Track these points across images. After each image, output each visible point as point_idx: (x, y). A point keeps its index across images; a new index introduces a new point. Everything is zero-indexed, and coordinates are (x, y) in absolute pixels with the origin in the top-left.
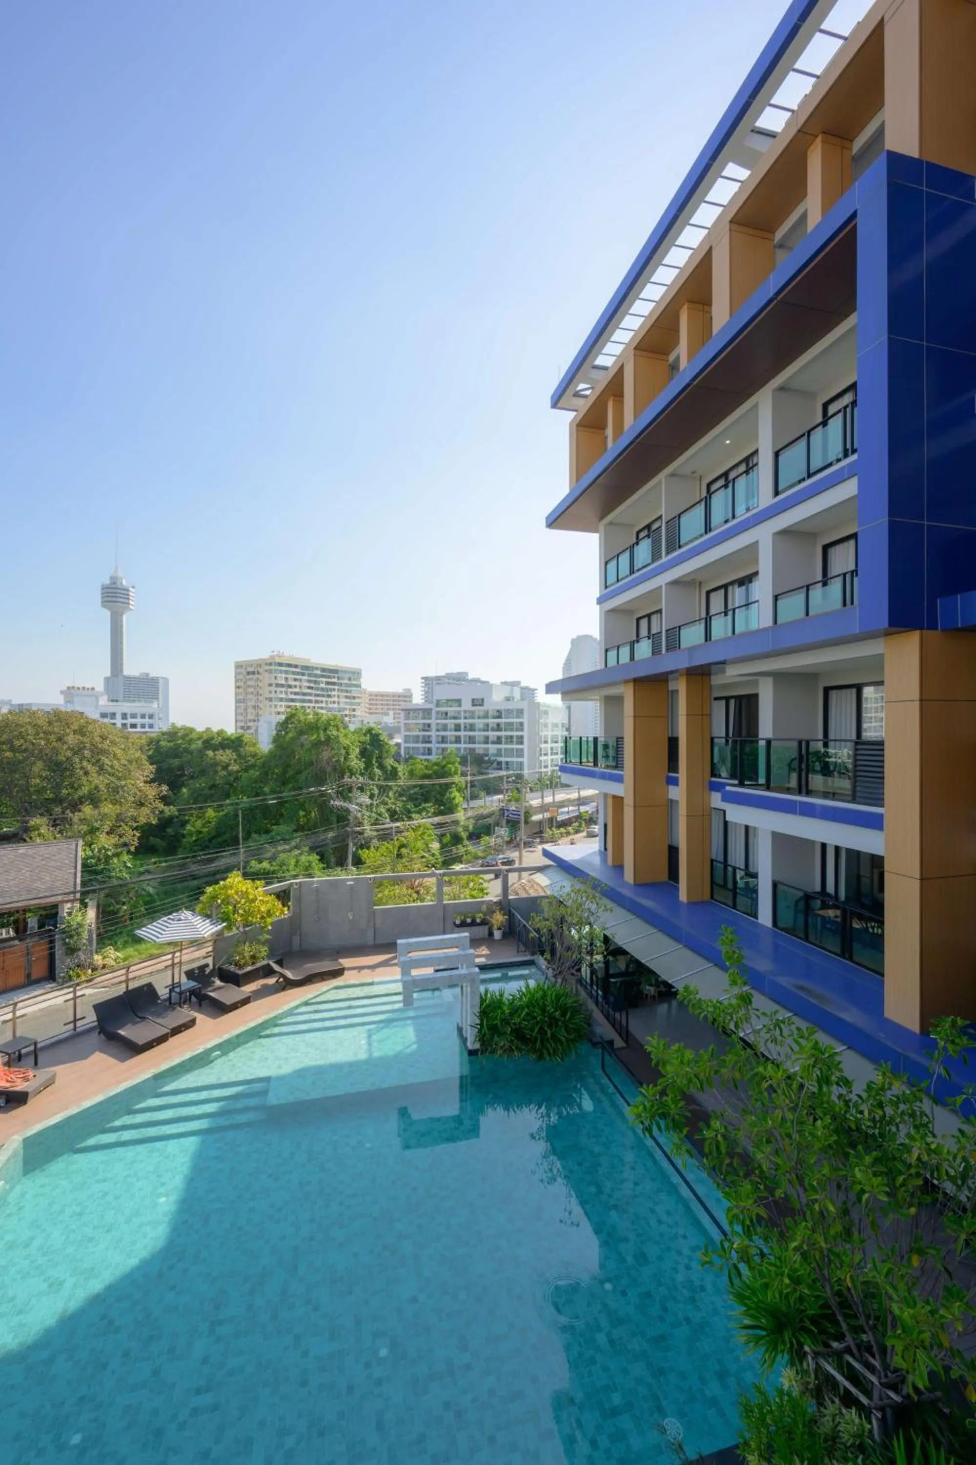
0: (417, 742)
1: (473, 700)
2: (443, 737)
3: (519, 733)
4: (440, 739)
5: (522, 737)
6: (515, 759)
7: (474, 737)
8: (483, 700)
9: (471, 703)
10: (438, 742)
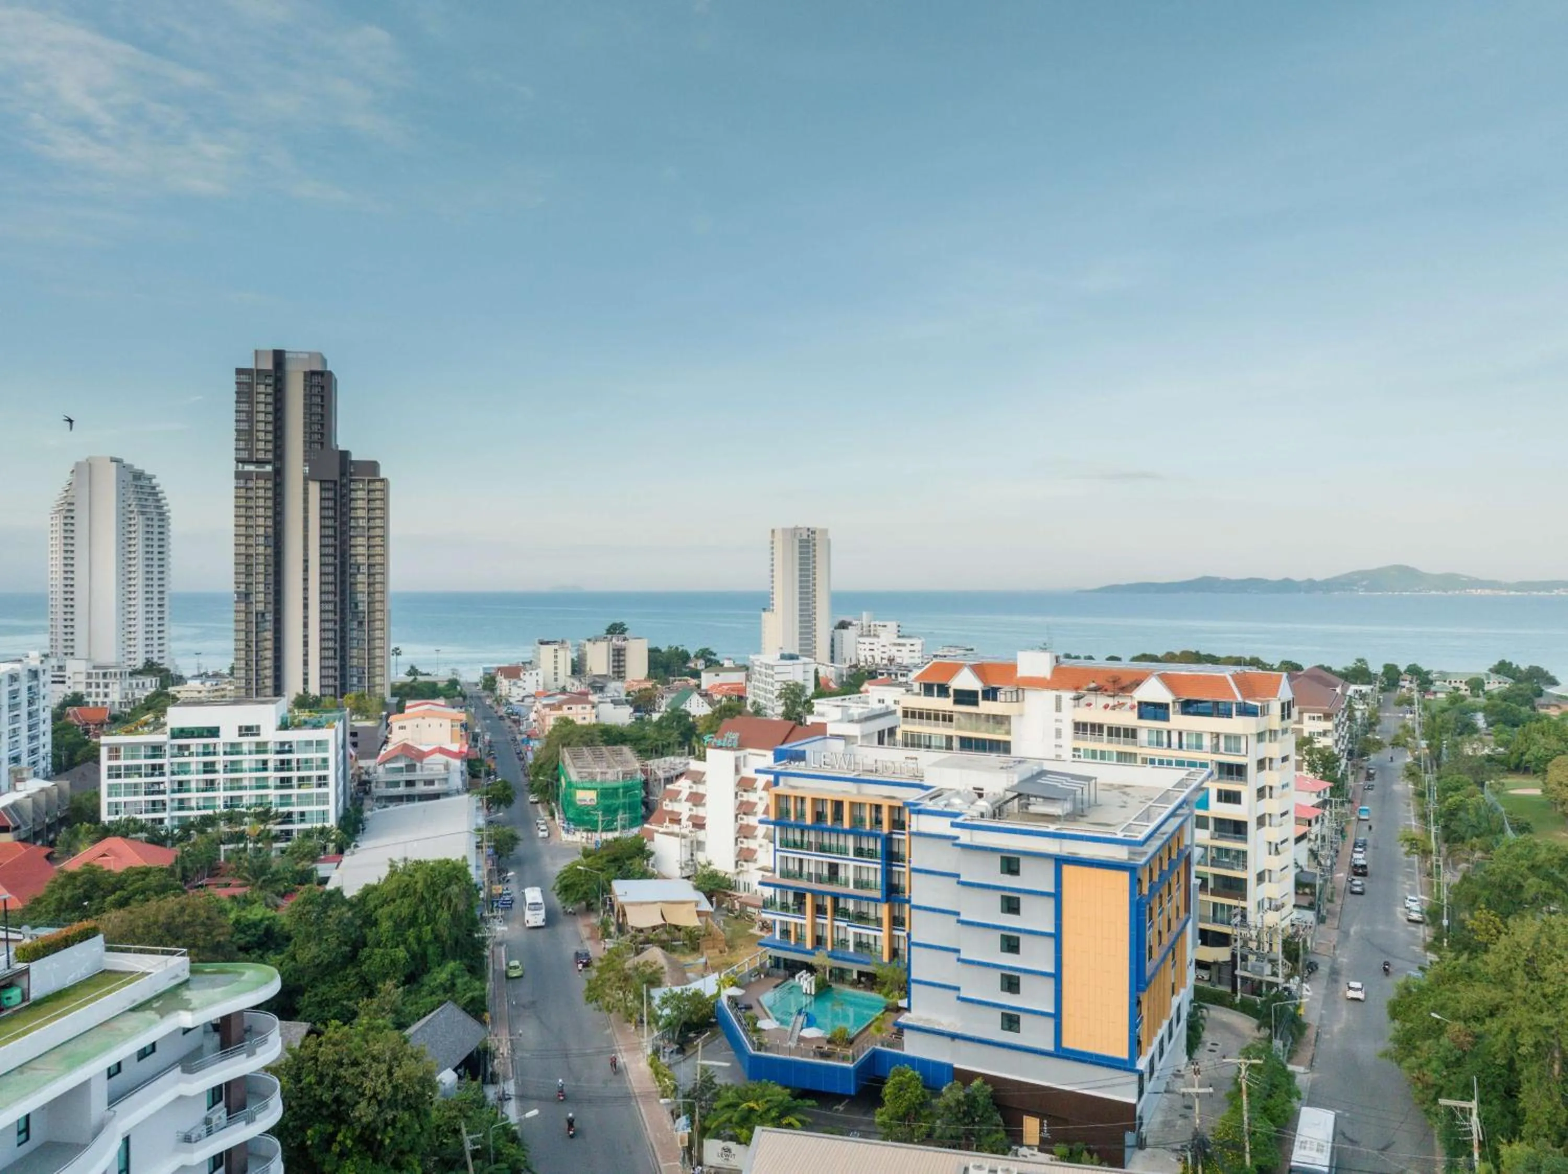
0: (136, 793)
1: (240, 728)
2: (181, 783)
3: (322, 773)
4: (176, 787)
5: (325, 778)
6: (315, 808)
7: (239, 780)
8: (258, 727)
9: (237, 733)
10: (173, 791)
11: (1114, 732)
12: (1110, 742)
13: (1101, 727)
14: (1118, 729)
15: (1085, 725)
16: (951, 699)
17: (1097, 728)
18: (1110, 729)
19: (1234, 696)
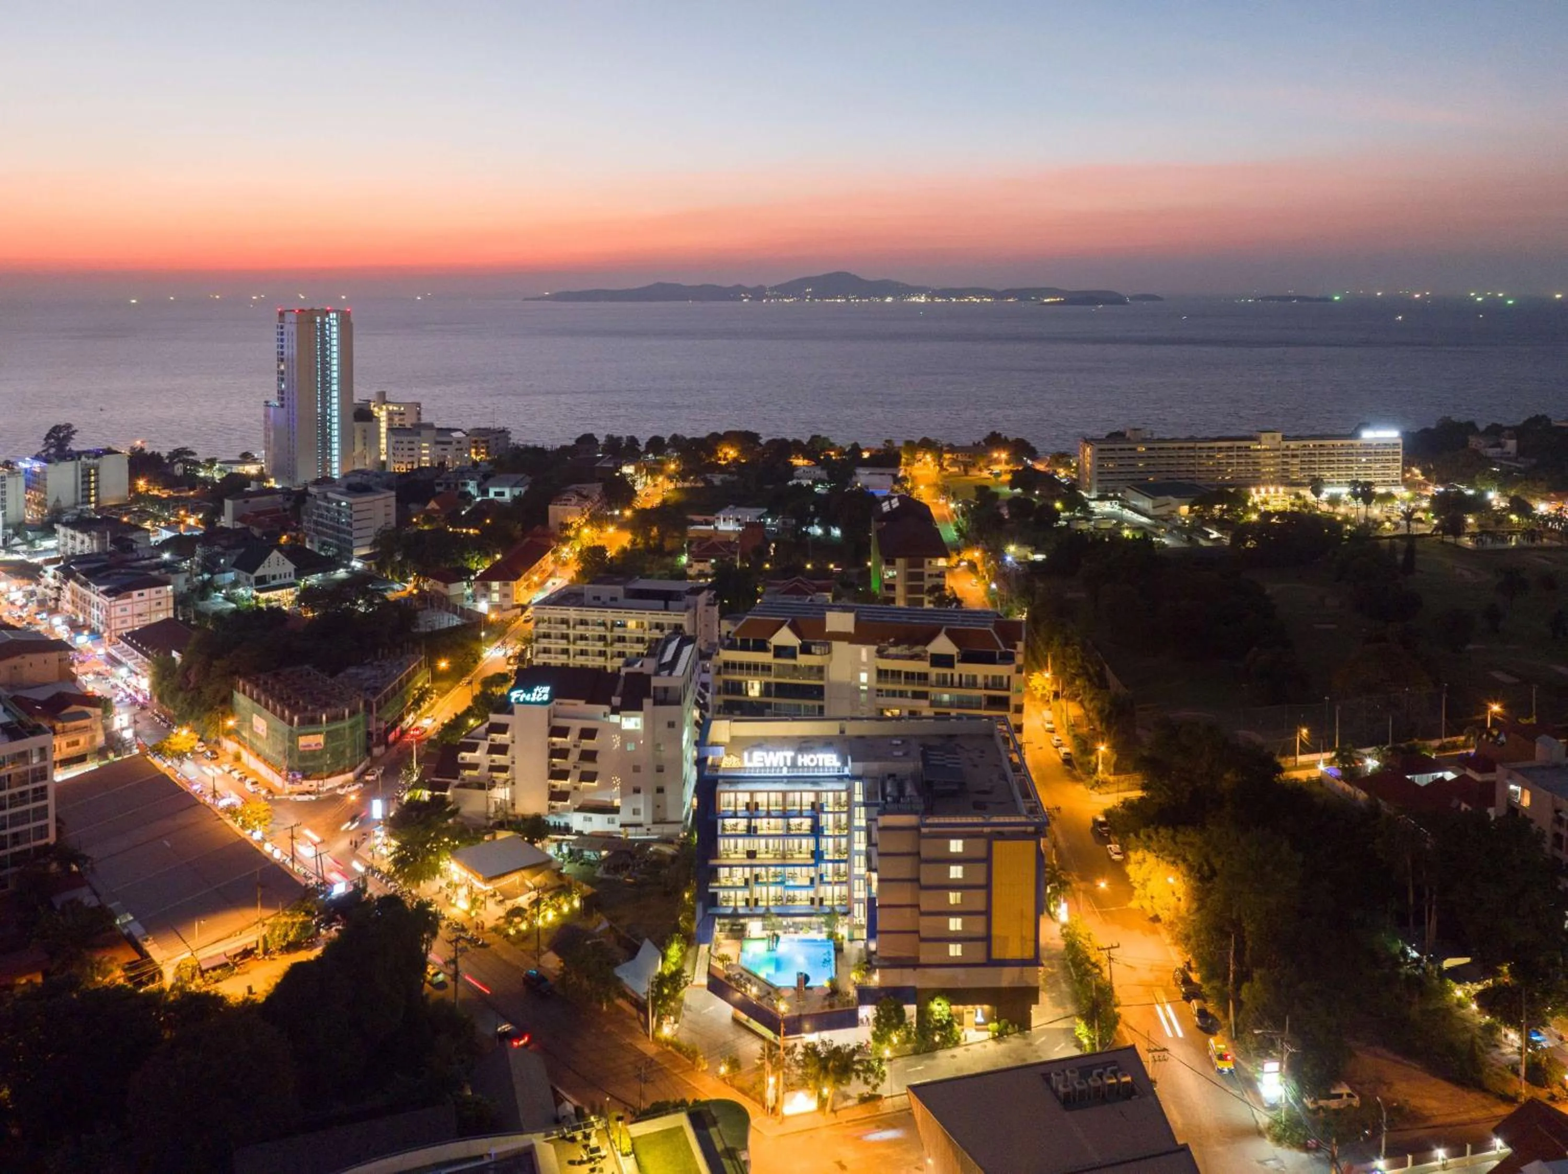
11: (910, 676)
12: (906, 683)
13: (899, 672)
14: (913, 674)
15: (886, 671)
16: (771, 654)
17: (896, 674)
18: (907, 674)
19: (999, 648)
